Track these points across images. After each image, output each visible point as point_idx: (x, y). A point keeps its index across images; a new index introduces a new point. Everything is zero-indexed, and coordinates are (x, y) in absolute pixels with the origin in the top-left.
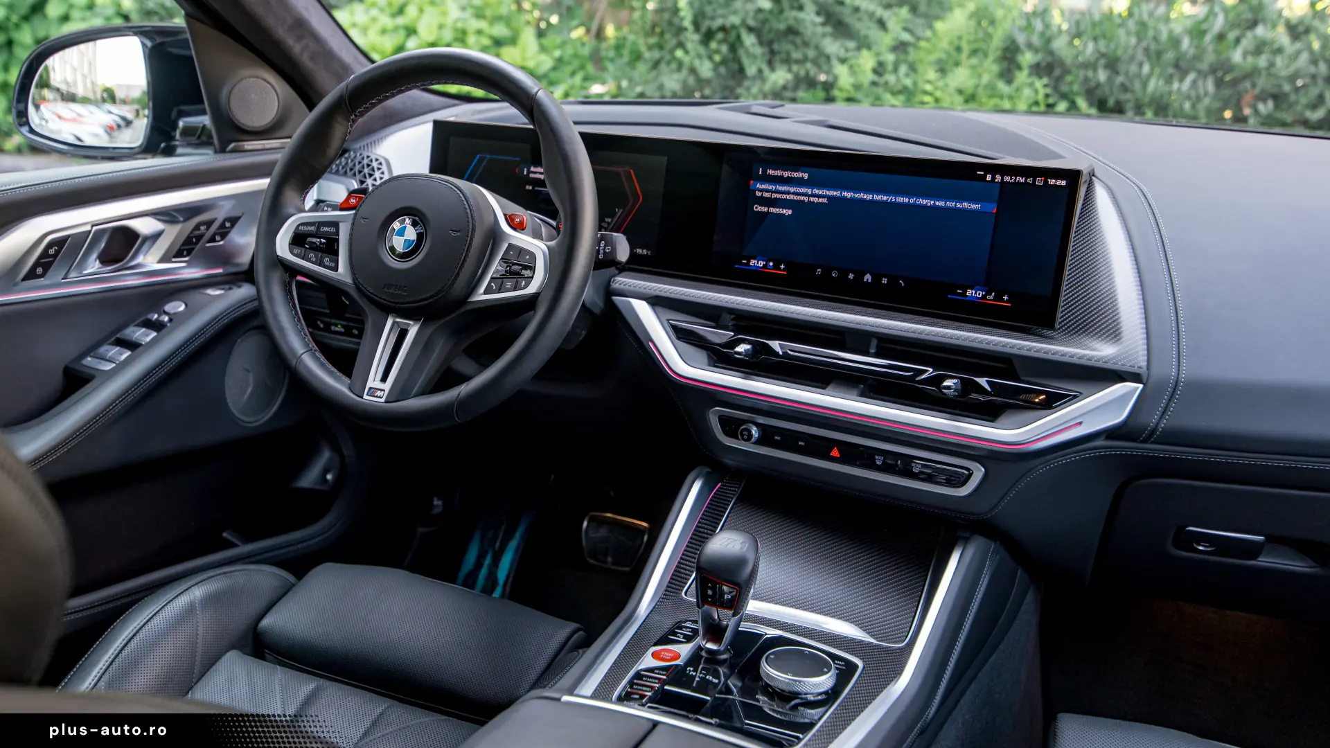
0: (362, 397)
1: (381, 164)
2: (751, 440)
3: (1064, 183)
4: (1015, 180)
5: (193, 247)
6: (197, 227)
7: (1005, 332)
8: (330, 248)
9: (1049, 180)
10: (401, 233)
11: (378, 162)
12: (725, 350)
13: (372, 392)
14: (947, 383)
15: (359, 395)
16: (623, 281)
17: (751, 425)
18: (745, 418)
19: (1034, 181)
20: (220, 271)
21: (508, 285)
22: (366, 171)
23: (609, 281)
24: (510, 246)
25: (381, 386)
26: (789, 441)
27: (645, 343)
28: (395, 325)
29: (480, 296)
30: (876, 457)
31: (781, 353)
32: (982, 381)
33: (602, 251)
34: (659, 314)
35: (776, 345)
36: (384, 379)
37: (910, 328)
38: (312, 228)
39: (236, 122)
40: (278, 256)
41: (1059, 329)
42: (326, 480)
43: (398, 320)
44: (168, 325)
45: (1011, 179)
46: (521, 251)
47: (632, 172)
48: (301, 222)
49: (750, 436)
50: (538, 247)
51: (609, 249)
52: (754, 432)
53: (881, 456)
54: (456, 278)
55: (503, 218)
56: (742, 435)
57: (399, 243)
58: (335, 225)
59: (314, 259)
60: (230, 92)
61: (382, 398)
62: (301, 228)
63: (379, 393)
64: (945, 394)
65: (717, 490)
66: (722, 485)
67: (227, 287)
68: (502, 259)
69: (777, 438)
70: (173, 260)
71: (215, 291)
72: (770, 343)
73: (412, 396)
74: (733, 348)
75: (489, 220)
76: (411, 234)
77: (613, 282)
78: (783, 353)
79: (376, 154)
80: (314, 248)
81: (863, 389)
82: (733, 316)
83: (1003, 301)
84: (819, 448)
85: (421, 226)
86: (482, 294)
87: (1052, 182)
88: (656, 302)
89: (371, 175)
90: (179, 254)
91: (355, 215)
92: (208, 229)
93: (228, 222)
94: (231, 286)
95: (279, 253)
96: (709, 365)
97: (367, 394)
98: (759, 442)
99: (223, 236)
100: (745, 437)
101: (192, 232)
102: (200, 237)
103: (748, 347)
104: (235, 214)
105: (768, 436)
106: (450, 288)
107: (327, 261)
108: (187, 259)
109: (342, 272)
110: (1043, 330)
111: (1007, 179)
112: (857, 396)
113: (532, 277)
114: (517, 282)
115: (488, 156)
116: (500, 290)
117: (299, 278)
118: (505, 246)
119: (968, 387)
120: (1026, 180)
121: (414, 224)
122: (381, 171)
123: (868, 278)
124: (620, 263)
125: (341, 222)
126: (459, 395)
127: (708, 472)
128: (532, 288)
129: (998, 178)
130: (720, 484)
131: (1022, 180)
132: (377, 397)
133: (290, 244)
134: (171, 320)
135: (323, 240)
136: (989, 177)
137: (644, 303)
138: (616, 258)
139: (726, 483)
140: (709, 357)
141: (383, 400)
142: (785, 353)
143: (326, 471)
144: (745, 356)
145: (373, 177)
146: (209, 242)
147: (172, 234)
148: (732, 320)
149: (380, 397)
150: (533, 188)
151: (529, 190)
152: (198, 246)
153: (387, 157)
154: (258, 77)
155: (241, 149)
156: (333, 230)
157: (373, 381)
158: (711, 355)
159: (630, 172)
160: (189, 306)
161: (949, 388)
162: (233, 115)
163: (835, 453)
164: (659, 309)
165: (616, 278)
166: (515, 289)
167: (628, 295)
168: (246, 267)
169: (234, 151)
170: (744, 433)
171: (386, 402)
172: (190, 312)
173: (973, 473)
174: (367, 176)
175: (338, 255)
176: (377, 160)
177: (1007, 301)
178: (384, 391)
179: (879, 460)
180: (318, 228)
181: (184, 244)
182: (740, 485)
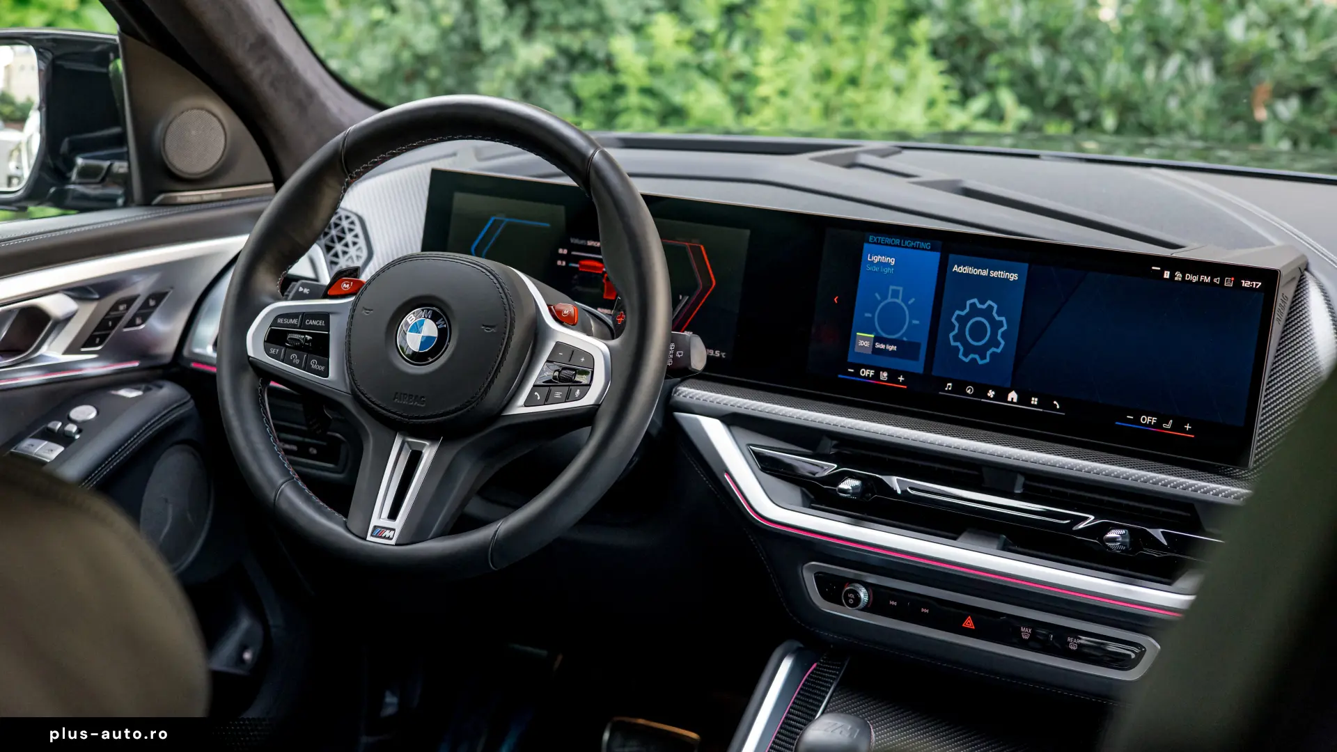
0: (364, 539)
1: (352, 223)
2: (858, 605)
3: (1259, 285)
4: (1199, 279)
5: (107, 332)
6: (115, 307)
7: (1187, 471)
8: (319, 346)
9: (1241, 281)
10: (416, 328)
11: (350, 220)
12: (825, 487)
13: (379, 531)
14: (1113, 534)
15: (361, 536)
16: (688, 392)
17: (857, 585)
18: (851, 576)
19: (1222, 281)
20: (136, 364)
21: (558, 395)
22: (334, 232)
23: (671, 392)
24: (558, 345)
25: (390, 524)
26: (909, 608)
27: (719, 476)
28: (406, 445)
29: (519, 408)
30: (1022, 629)
31: (899, 492)
32: (1158, 533)
33: (671, 356)
34: (736, 438)
35: (895, 482)
36: (393, 515)
37: (1067, 464)
38: (294, 321)
39: (170, 166)
40: (249, 357)
41: (1252, 470)
42: (241, 660)
43: (410, 440)
44: (77, 437)
45: (1194, 277)
46: (573, 352)
47: (703, 248)
48: (279, 314)
49: (858, 599)
50: (597, 348)
51: (680, 354)
52: (862, 595)
53: (1029, 628)
54: (489, 386)
55: (547, 309)
56: (847, 599)
57: (413, 342)
58: (325, 316)
59: (297, 361)
60: (168, 127)
61: (391, 539)
62: (280, 321)
63: (387, 533)
64: (1109, 548)
65: (812, 673)
66: (817, 666)
67: (143, 386)
68: (548, 361)
69: (892, 603)
70: (83, 350)
71: (131, 392)
72: (885, 478)
73: (430, 537)
74: (836, 485)
75: (531, 311)
76: (430, 329)
77: (675, 393)
78: (902, 491)
79: (345, 209)
80: (300, 348)
81: (1005, 541)
82: (835, 442)
83: (1184, 431)
84: (947, 617)
85: (443, 320)
86: (522, 406)
87: (1244, 283)
88: (732, 420)
89: (340, 239)
90: (90, 342)
91: (355, 304)
92: (127, 309)
93: (153, 299)
94: (150, 386)
95: (251, 353)
96: (804, 506)
97: (372, 535)
98: (870, 608)
99: (145, 318)
100: (851, 601)
101: (108, 314)
102: (117, 320)
103: (857, 483)
104: (161, 289)
105: (881, 601)
106: (482, 399)
107: (314, 364)
108: (99, 348)
109: (334, 376)
110: (1235, 469)
111: (1189, 277)
112: (998, 549)
113: (589, 385)
114: (570, 391)
115: (507, 220)
116: (546, 400)
117: (273, 384)
118: (550, 346)
119: (1139, 539)
120: (1212, 280)
121: (435, 318)
122: (353, 233)
123: (1013, 396)
124: (695, 371)
125: (332, 313)
126: (495, 534)
127: (799, 649)
128: (590, 399)
129: (1178, 276)
130: (815, 665)
131: (1207, 279)
132: (385, 537)
133: (265, 341)
134: (79, 431)
135: (309, 337)
136: (1167, 275)
137: (717, 422)
138: (690, 364)
139: (823, 663)
140: (804, 495)
141: (393, 542)
142: (904, 492)
143: (243, 648)
144: (853, 494)
145: (343, 242)
146: (126, 327)
147: (85, 313)
148: (835, 447)
149: (389, 538)
150: (567, 264)
151: (561, 266)
152: (114, 332)
153: (360, 213)
154: (202, 109)
155: (173, 202)
156: (321, 323)
157: (379, 518)
158: (807, 492)
159: (700, 248)
160: (100, 414)
161: (1113, 540)
162: (167, 157)
163: (969, 623)
164: (736, 430)
165: (680, 388)
166: (567, 399)
167: (696, 411)
168: (168, 360)
169: (162, 205)
170: (850, 595)
171: (396, 545)
172: (102, 421)
173: (1145, 650)
174: (336, 240)
175: (327, 356)
176: (347, 217)
177: (1190, 432)
178: (394, 530)
179: (1026, 633)
180: (302, 321)
181: (96, 330)
182: (842, 666)
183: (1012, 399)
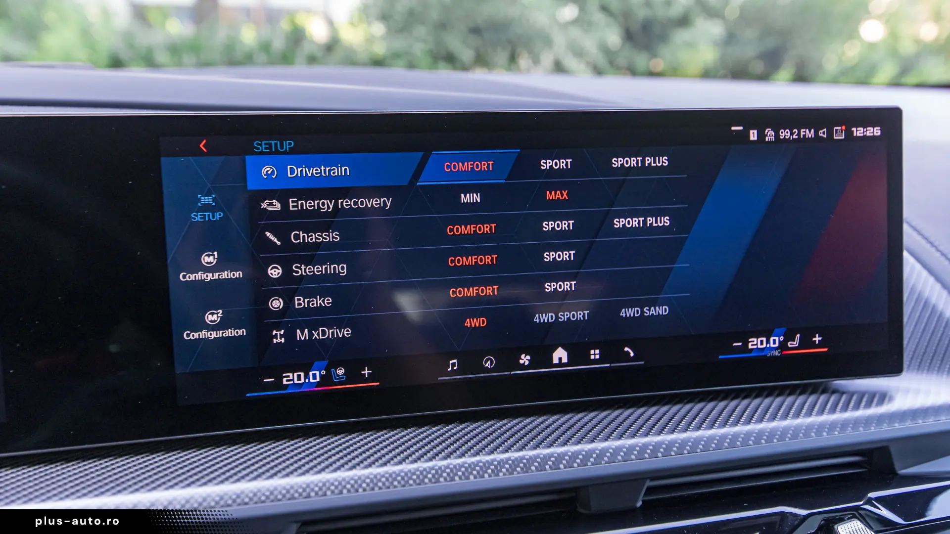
3: (877, 131)
4: (799, 134)
9: (854, 129)
19: (830, 134)
45: (792, 134)
87: (858, 132)
111: (784, 134)
120: (816, 133)
123: (560, 355)
129: (770, 135)
131: (810, 134)
136: (753, 135)
177: (821, 344)
183: (560, 359)
